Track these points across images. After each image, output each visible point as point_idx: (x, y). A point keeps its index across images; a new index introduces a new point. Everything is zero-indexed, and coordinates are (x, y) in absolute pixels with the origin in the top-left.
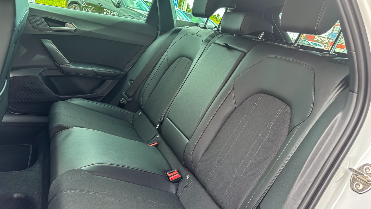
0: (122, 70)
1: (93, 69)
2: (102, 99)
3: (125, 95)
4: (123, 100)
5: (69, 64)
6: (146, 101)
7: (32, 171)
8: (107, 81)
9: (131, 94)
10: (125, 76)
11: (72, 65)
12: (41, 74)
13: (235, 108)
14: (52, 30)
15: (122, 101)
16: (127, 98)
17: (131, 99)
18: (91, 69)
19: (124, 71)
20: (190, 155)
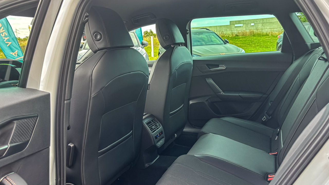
0: (264, 93)
1: (240, 94)
3: (266, 114)
5: (222, 92)
8: (253, 103)
9: (271, 113)
10: (267, 98)
11: (224, 93)
12: (207, 100)
14: (211, 71)
15: (264, 119)
16: (268, 117)
17: (271, 117)
18: (238, 95)
19: (267, 94)
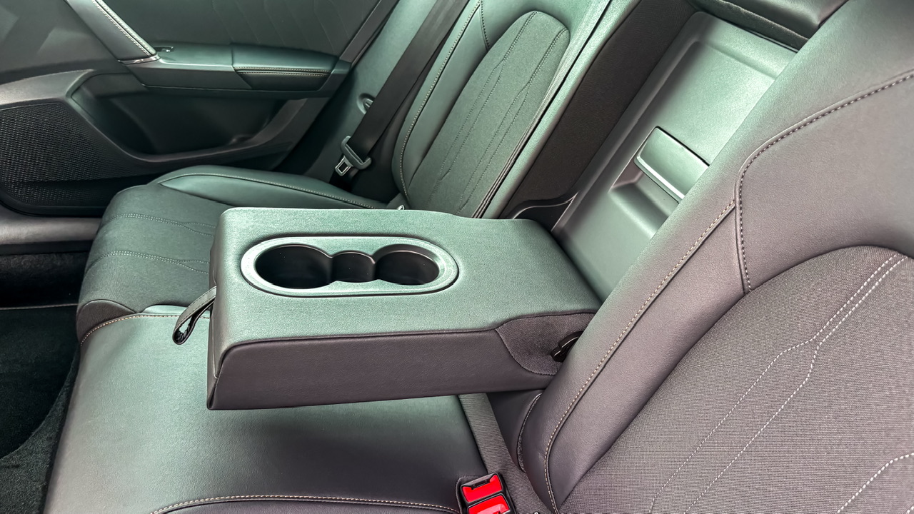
0: (335, 60)
1: (238, 66)
2: (279, 161)
3: (348, 149)
4: (344, 165)
6: (413, 171)
7: (17, 466)
8: (291, 102)
9: (369, 144)
10: (348, 81)
11: (164, 58)
13: (742, 292)
15: (342, 169)
16: (357, 159)
17: (369, 160)
18: (229, 67)
19: (344, 63)
20: (544, 455)
